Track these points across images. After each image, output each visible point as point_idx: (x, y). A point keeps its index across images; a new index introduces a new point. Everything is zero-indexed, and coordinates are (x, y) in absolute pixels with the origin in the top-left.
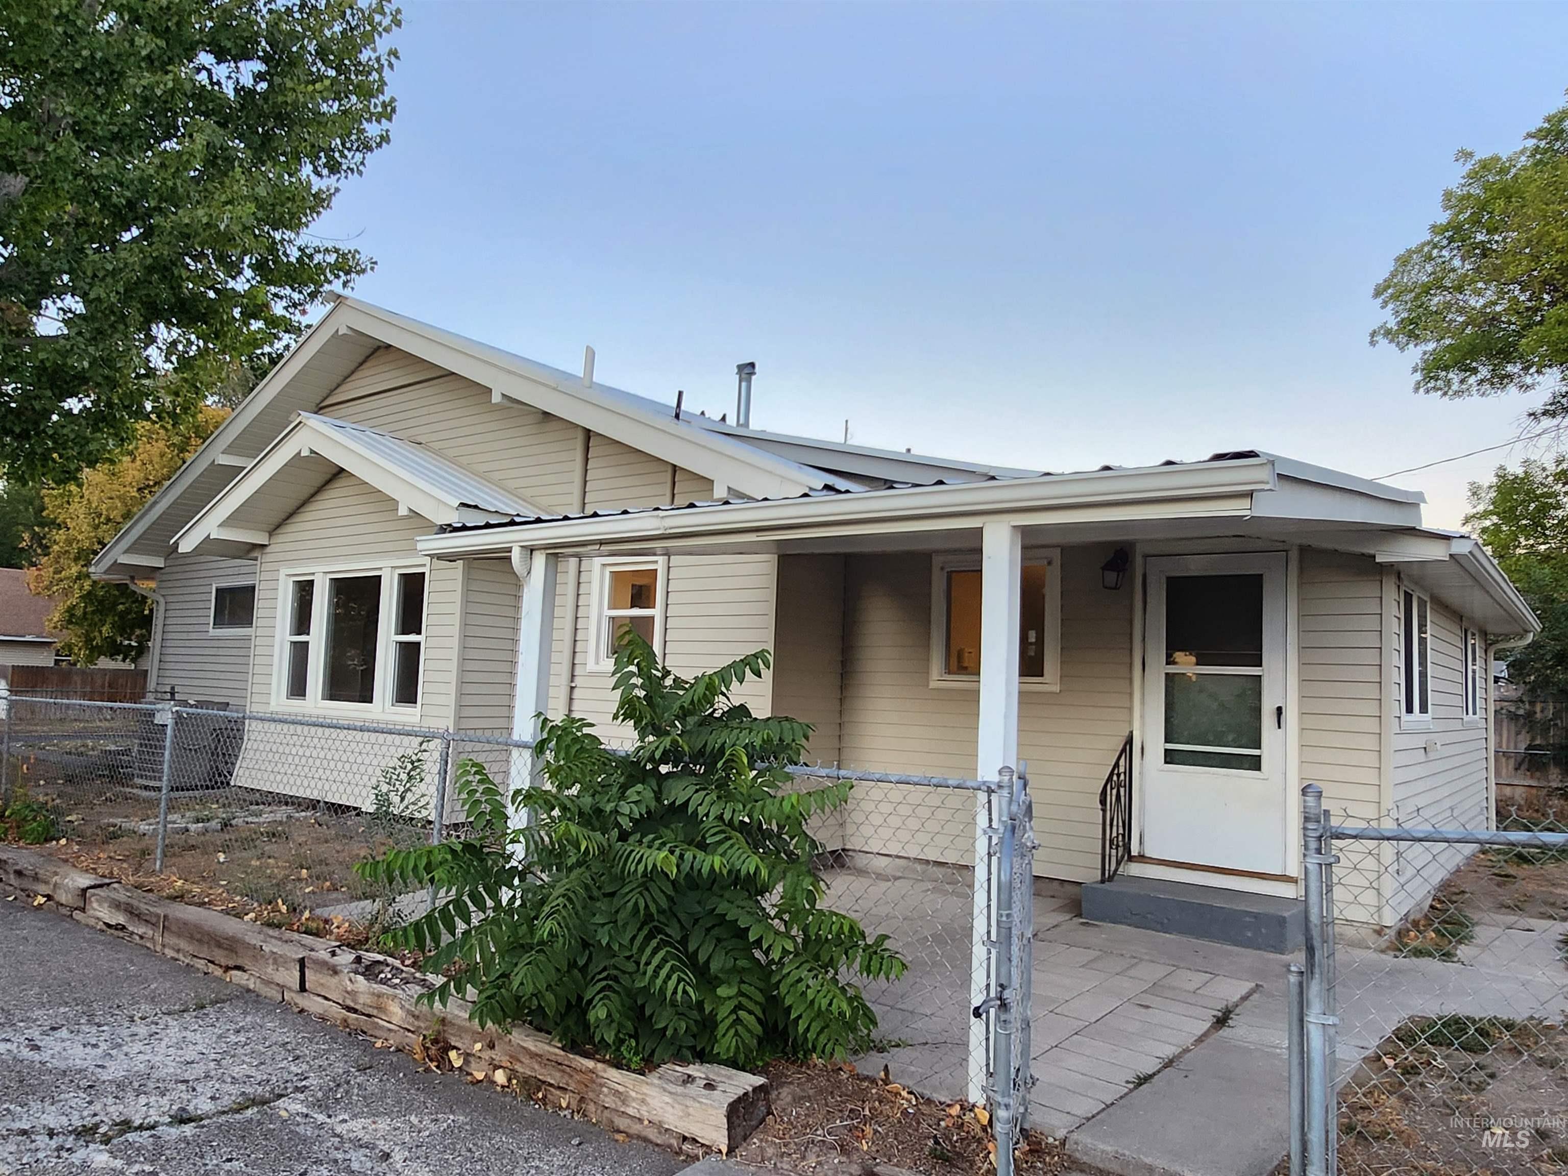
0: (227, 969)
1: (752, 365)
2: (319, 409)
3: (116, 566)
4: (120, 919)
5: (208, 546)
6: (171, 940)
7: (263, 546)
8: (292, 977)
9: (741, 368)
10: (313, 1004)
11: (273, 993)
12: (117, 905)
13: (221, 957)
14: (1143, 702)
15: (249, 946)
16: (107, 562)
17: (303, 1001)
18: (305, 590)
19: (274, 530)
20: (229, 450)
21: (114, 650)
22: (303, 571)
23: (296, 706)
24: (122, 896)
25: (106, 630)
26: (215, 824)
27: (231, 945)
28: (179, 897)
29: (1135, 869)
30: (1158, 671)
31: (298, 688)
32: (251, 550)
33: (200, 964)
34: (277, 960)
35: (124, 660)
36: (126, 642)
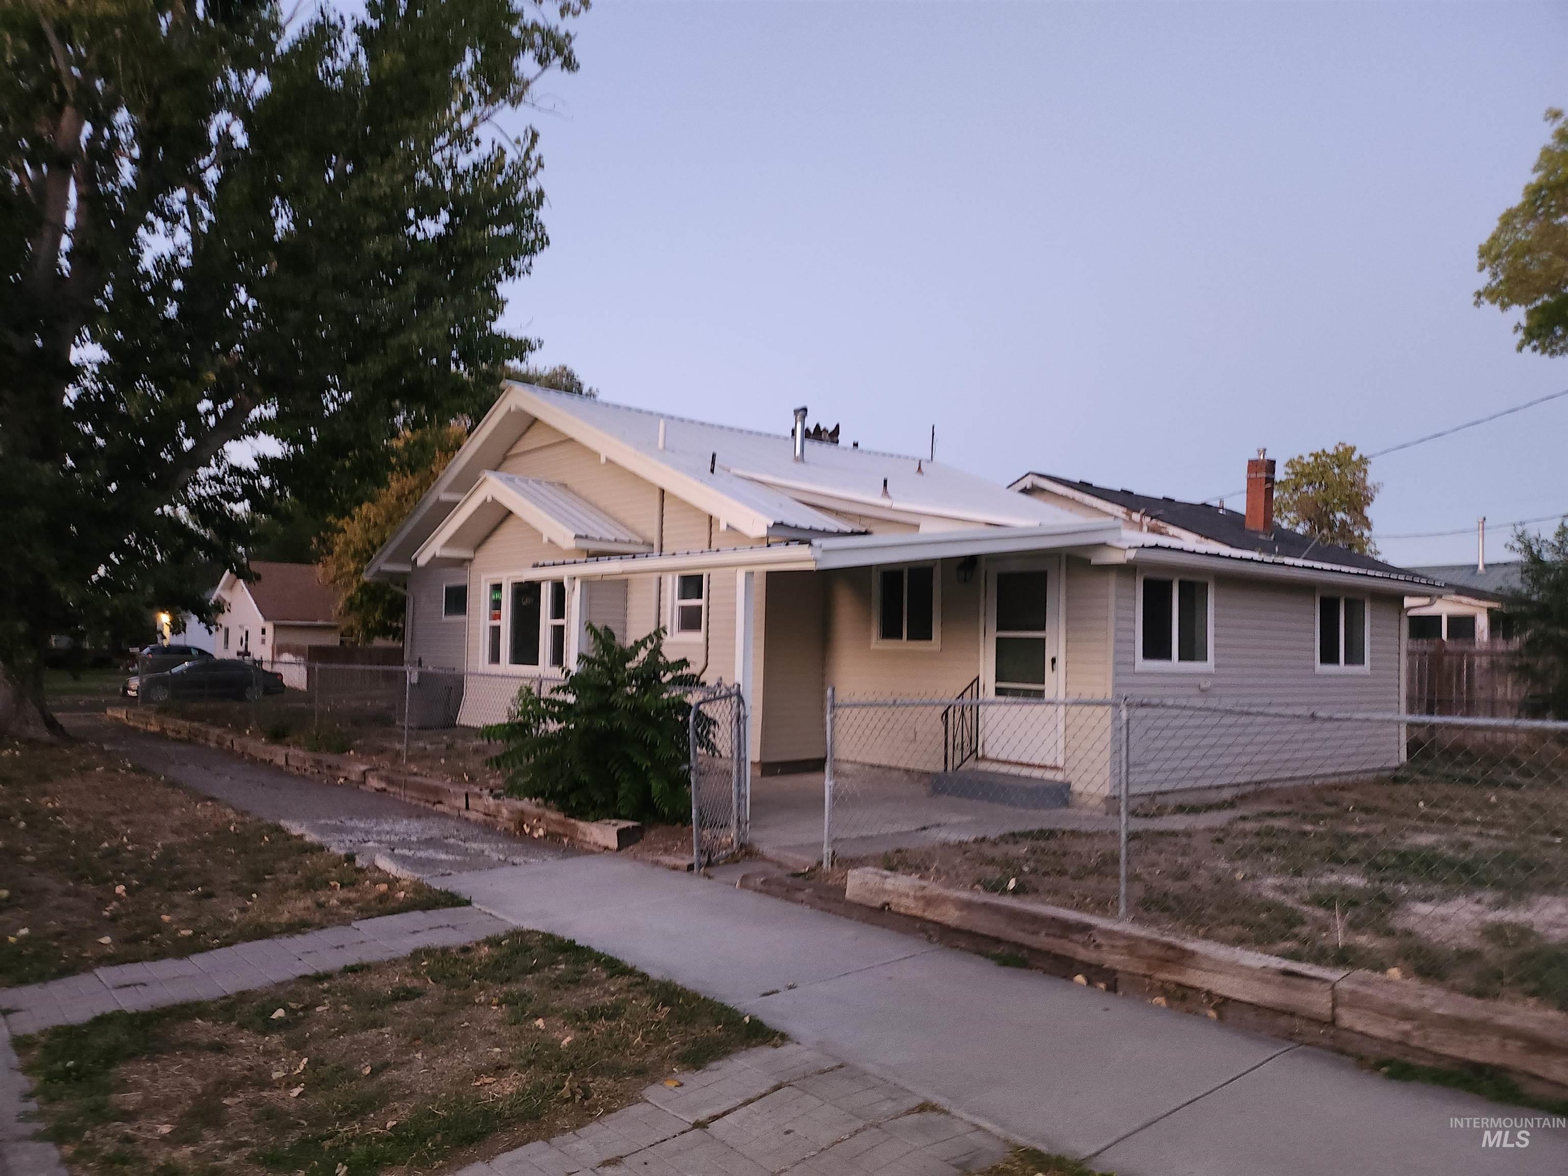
0: (434, 804)
1: (805, 410)
2: (496, 469)
3: (379, 572)
4: (383, 785)
5: (436, 562)
6: (408, 792)
7: (470, 560)
8: (461, 803)
9: (796, 412)
10: (472, 815)
11: (456, 813)
12: (381, 778)
13: (432, 798)
14: (985, 656)
15: (443, 790)
16: (374, 569)
17: (467, 814)
18: (497, 588)
19: (477, 547)
20: (449, 489)
21: (385, 631)
22: (496, 577)
23: (494, 669)
24: (383, 773)
25: (378, 615)
26: (444, 746)
27: (436, 791)
28: (415, 774)
29: (983, 766)
30: (993, 634)
31: (495, 657)
32: (462, 563)
33: (422, 804)
34: (456, 796)
35: (394, 639)
36: (395, 624)
